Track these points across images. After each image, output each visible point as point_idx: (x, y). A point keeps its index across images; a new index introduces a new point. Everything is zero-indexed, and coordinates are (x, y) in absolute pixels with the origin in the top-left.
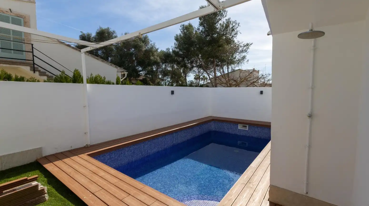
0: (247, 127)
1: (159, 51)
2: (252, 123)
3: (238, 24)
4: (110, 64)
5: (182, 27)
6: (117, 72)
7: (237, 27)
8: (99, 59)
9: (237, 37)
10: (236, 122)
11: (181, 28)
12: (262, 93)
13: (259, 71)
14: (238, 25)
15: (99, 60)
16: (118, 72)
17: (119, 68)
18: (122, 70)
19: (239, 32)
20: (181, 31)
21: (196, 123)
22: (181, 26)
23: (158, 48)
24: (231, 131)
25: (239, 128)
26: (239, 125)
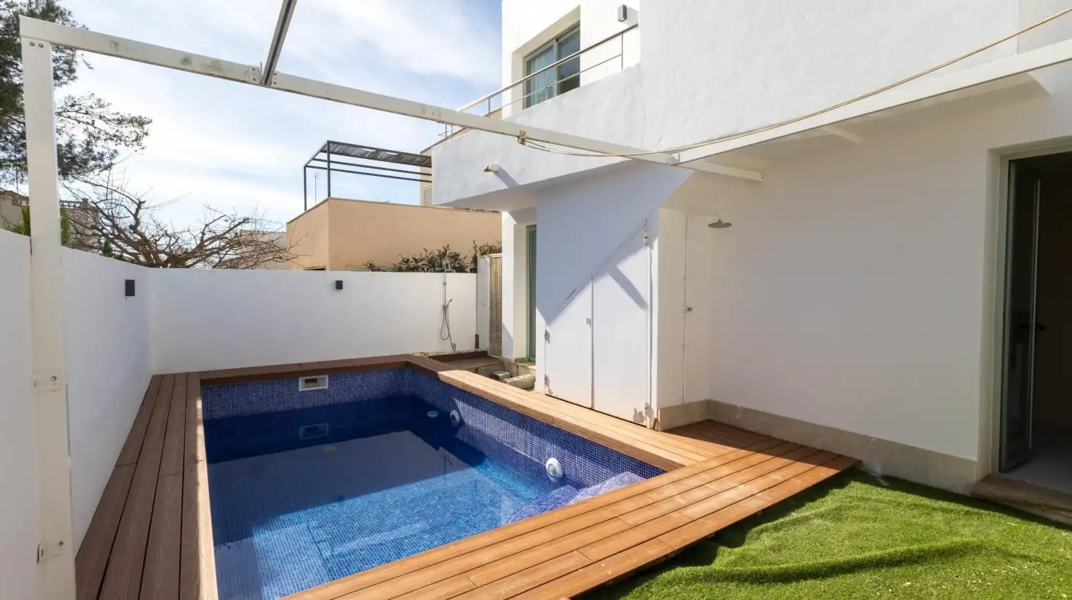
0: (326, 382)
12: (339, 285)
25: (301, 389)
26: (300, 379)
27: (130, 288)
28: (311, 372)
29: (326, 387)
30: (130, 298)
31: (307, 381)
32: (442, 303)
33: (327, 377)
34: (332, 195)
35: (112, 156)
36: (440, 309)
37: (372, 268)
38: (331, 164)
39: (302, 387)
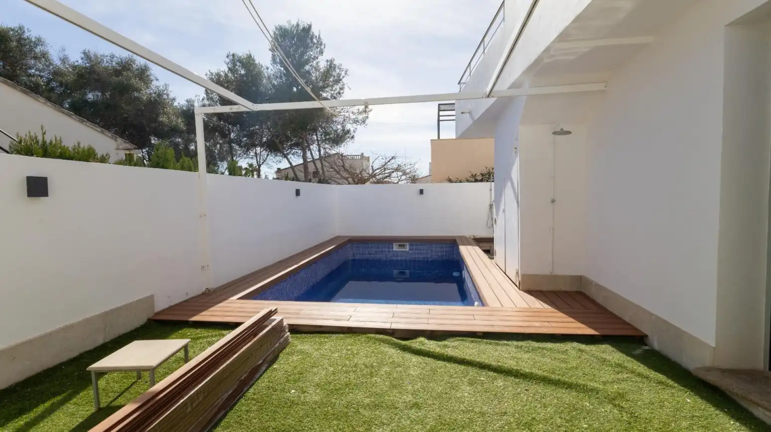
0: (408, 247)
1: (176, 104)
2: (415, 238)
3: (346, 71)
4: (99, 130)
5: (231, 57)
6: (117, 149)
7: (343, 77)
8: (72, 114)
9: (344, 94)
10: (388, 241)
11: (228, 60)
12: (421, 192)
13: (369, 157)
14: (346, 74)
15: (73, 118)
16: (120, 149)
17: (120, 140)
18: (128, 146)
19: (346, 86)
20: (229, 66)
21: (333, 247)
22: (228, 57)
23: (174, 96)
24: (382, 257)
25: (394, 249)
26: (394, 244)
27: (298, 193)
28: (401, 241)
29: (408, 250)
30: (298, 197)
31: (400, 246)
32: (488, 203)
33: (408, 244)
34: (441, 138)
35: (354, 132)
36: (488, 207)
37: (450, 181)
38: (440, 117)
39: (396, 248)
